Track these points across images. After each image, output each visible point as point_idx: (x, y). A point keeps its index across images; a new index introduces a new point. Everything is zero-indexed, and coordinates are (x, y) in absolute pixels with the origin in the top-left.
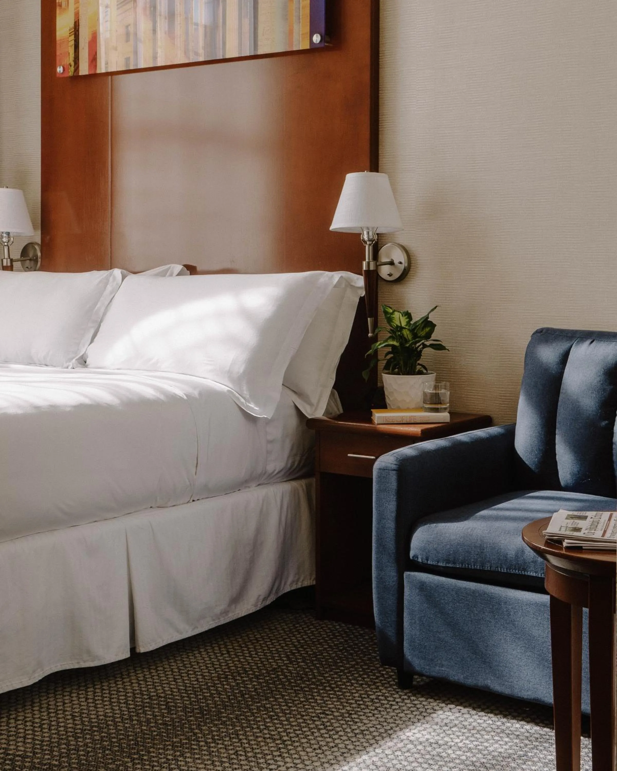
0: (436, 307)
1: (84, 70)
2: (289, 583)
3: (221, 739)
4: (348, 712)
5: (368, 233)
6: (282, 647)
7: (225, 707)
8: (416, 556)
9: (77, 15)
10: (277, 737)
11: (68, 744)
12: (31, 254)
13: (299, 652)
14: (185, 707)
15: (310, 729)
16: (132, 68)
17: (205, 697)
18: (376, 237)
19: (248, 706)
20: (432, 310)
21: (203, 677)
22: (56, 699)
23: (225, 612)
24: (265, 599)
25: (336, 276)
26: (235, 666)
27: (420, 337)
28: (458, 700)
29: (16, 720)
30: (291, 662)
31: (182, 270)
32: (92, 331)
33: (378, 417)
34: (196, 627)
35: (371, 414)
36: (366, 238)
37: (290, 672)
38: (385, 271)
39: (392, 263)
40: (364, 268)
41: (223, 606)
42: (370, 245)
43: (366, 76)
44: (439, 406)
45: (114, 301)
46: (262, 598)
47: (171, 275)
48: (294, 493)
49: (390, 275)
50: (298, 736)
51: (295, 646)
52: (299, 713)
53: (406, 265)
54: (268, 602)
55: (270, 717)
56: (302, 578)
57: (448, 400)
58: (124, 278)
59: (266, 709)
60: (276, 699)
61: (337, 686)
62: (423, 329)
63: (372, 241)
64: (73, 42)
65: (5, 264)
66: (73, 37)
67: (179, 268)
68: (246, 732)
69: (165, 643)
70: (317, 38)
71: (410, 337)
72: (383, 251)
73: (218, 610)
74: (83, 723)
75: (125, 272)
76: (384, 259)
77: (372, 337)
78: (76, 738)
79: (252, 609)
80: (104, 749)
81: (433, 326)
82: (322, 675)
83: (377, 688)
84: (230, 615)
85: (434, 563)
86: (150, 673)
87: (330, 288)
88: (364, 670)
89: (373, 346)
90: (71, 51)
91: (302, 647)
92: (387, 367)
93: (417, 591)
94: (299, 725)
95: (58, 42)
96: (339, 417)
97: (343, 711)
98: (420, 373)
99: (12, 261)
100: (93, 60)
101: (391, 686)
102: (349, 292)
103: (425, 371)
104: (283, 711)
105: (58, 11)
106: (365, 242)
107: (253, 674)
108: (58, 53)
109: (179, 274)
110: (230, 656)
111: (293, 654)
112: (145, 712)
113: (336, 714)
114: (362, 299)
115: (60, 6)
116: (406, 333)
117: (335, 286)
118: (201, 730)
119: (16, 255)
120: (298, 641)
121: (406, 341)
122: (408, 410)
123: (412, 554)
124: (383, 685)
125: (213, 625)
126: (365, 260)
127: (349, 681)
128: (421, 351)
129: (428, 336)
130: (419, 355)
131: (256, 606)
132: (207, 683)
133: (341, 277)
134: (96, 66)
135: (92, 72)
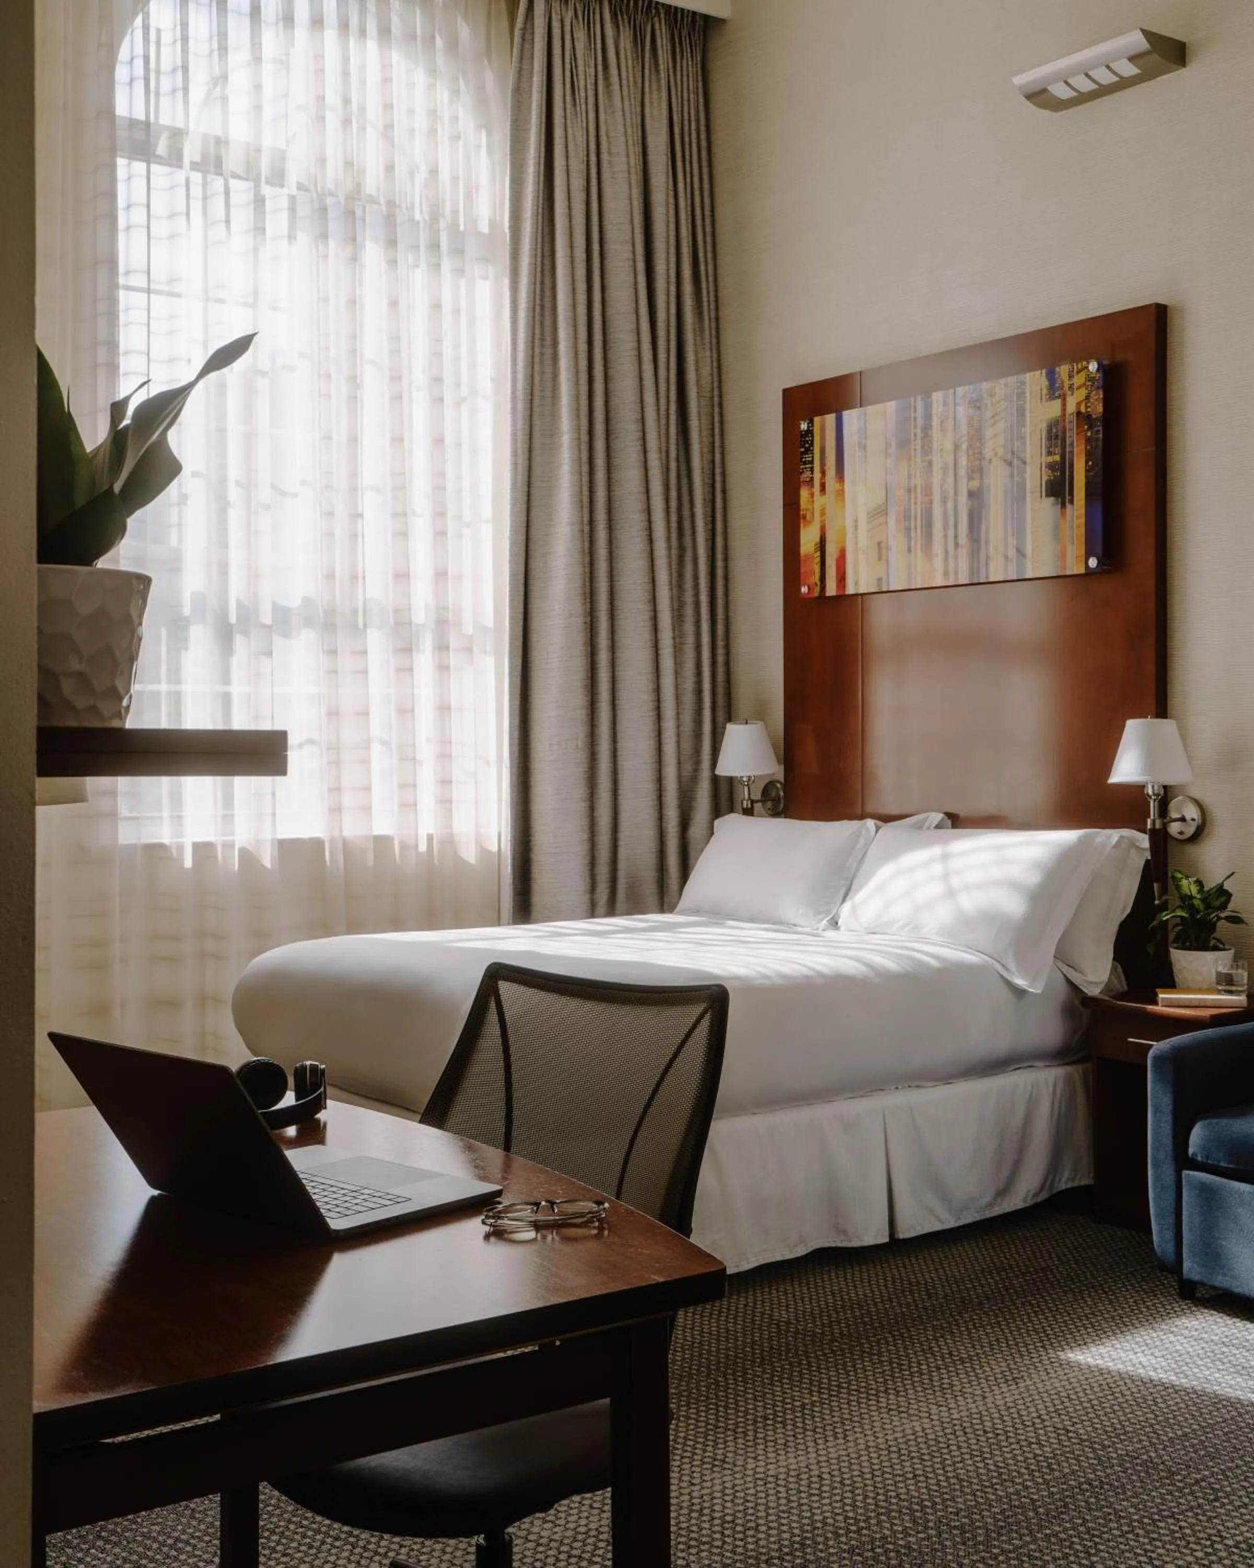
0: (1233, 874)
1: (831, 590)
2: (1064, 1179)
3: (983, 1326)
4: (1119, 1315)
5: (1153, 787)
6: (1053, 1248)
7: (988, 1299)
8: (1194, 1154)
9: (823, 530)
10: (1041, 1330)
11: (829, 1316)
12: (773, 794)
13: (1072, 1254)
14: (946, 1296)
15: (1076, 1327)
16: (885, 589)
17: (967, 1289)
18: (1162, 792)
19: (1012, 1300)
20: (1228, 877)
21: (966, 1270)
22: (815, 1276)
23: (990, 1205)
24: (1036, 1195)
25: (1114, 835)
26: (1001, 1261)
27: (1213, 908)
28: (1244, 1315)
29: (778, 1291)
30: (1063, 1263)
31: (943, 819)
32: (843, 890)
33: (1163, 998)
34: (959, 1219)
35: (1156, 995)
36: (1150, 792)
37: (1060, 1272)
38: (1174, 828)
39: (1183, 819)
40: (1149, 827)
41: (988, 1198)
42: (1155, 800)
43: (1151, 606)
44: (1234, 988)
45: (868, 854)
46: (1031, 1195)
47: (928, 828)
48: (1069, 1079)
49: (1181, 833)
50: (1063, 1331)
51: (1068, 1248)
52: (1066, 1311)
53: (1200, 822)
54: (1040, 1199)
55: (1035, 1312)
56: (1078, 1177)
57: (1245, 981)
58: (878, 829)
59: (1031, 1304)
60: (1042, 1297)
61: (1111, 1290)
62: (1217, 899)
63: (1158, 795)
64: (818, 559)
65: (745, 806)
66: (818, 554)
67: (938, 817)
68: (1008, 1323)
69: (925, 1232)
70: (1093, 562)
71: (1202, 908)
72: (1173, 805)
73: (983, 1202)
74: (842, 1300)
75: (879, 823)
76: (1174, 815)
77: (1158, 906)
78: (837, 1313)
79: (1021, 1205)
80: (865, 1324)
81: (1228, 895)
82: (1095, 1278)
83: (1155, 1295)
84: (996, 1208)
85: (1215, 1163)
86: (910, 1261)
87: (1108, 849)
88: (1143, 1277)
89: (1158, 916)
90: (817, 569)
91: (1076, 1249)
92: (1174, 942)
93: (1197, 1192)
94: (1065, 1322)
95: (802, 558)
96: (1122, 996)
97: (1115, 1314)
98: (1215, 949)
99: (753, 802)
100: (841, 579)
101: (1171, 1295)
102: (1133, 853)
103: (1221, 946)
104: (1049, 1308)
105: (802, 525)
106: (1150, 797)
107: (1020, 1271)
108: (802, 570)
109: (937, 827)
110: (995, 1251)
111: (1065, 1255)
112: (905, 1296)
113: (1106, 1316)
114: (1147, 861)
115: (805, 517)
116: (1197, 903)
117: (1114, 847)
118: (962, 1317)
119: (757, 795)
120: (1072, 1243)
121: (1198, 912)
122: (1200, 991)
123: (1191, 1151)
124: (1162, 1294)
125: (977, 1217)
126: (1149, 817)
127: (1125, 1286)
128: (1215, 923)
129: (1224, 907)
130: (1213, 927)
131: (1025, 1200)
132: (969, 1276)
133: (1122, 837)
134: (844, 587)
135: (841, 593)
